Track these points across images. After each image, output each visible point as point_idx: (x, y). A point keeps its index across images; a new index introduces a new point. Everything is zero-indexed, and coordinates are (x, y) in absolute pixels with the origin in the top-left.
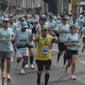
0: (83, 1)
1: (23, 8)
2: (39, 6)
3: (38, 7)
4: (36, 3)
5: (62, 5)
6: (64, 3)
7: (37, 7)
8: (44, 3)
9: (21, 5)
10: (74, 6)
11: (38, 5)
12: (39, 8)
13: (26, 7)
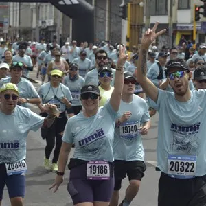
0: (158, 15)
1: (10, 27)
2: (50, 23)
3: (48, 27)
4: (43, 15)
5: (107, 22)
6: (110, 18)
7: (46, 27)
8: (61, 18)
9: (6, 20)
10: (135, 25)
11: (47, 21)
12: (50, 29)
13: (18, 25)
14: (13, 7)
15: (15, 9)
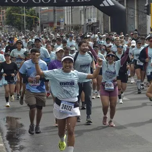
1: (65, 24)
2: (94, 20)
3: (93, 23)
4: (89, 15)
5: (136, 18)
6: (138, 14)
7: (91, 23)
8: (102, 16)
9: (62, 20)
11: (92, 19)
12: (94, 25)
13: (71, 23)
14: (67, 10)
15: (68, 11)
